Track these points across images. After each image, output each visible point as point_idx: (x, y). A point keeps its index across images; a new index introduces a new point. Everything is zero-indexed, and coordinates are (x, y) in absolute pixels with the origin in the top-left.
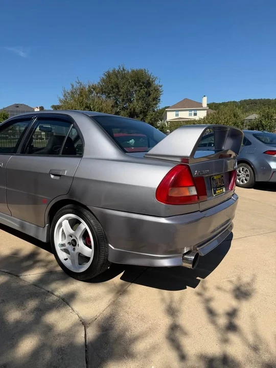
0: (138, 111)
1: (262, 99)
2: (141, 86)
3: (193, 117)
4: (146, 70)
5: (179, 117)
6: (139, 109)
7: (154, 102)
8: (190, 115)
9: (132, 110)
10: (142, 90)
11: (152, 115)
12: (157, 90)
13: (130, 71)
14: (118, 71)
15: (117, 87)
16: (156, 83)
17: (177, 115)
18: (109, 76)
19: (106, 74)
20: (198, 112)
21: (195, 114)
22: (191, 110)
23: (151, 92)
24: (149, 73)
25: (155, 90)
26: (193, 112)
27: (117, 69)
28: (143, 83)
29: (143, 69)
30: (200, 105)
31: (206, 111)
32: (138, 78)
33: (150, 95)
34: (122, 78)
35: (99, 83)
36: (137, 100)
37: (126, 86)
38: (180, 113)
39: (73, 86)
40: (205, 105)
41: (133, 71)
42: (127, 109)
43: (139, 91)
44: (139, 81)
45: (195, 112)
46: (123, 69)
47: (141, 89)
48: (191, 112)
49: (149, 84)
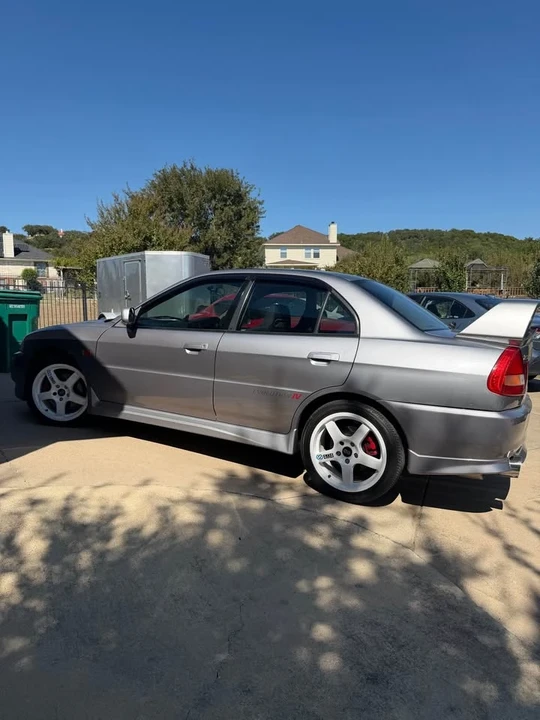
0: (219, 246)
1: (427, 230)
2: (226, 200)
3: (312, 261)
4: (234, 171)
5: (288, 258)
6: (223, 242)
7: (250, 231)
8: (308, 255)
9: (210, 243)
10: (226, 208)
11: (246, 254)
12: (254, 210)
13: (204, 171)
14: (182, 170)
15: (181, 200)
16: (252, 195)
17: (284, 255)
18: (165, 179)
19: (158, 173)
20: (322, 252)
21: (317, 255)
22: (310, 247)
23: (243, 213)
24: (240, 177)
25: (251, 210)
26: (312, 251)
27: (180, 166)
28: (229, 195)
29: (227, 168)
30: (325, 238)
31: (335, 250)
32: (220, 185)
33: (240, 217)
34: (190, 185)
35: (144, 190)
36: (218, 227)
37: (197, 200)
38: (288, 251)
39: (117, 199)
40: (333, 239)
41: (209, 172)
42: (200, 242)
43: (223, 210)
44: (222, 192)
45: (316, 251)
46: (192, 168)
47: (225, 205)
48: (308, 251)
49: (238, 198)
